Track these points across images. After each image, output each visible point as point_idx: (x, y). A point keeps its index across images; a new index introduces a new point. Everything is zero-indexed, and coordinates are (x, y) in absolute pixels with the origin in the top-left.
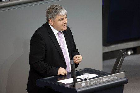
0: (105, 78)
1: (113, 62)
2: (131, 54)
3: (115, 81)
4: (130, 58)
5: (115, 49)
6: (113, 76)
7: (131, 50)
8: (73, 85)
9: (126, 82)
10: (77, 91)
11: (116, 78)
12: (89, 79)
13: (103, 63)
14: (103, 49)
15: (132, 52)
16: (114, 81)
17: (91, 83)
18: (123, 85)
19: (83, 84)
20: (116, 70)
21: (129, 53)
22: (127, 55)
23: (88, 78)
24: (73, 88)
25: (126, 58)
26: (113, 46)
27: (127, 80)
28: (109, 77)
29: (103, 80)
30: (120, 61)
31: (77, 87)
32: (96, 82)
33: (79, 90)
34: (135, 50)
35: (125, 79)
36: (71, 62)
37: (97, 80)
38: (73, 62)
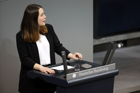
0: (96, 69)
1: (103, 54)
2: (122, 47)
5: (105, 42)
6: (104, 68)
7: (121, 43)
8: (64, 76)
9: (117, 74)
10: (68, 82)
11: (107, 69)
14: (94, 42)
15: (122, 45)
17: (81, 74)
18: (114, 77)
20: (107, 62)
21: (119, 46)
22: (117, 47)
24: (64, 79)
25: (116, 51)
26: (103, 39)
27: (118, 71)
28: (100, 69)
29: (93, 72)
30: (111, 52)
31: (68, 79)
32: (87, 73)
33: (70, 82)
34: (125, 43)
35: (116, 71)
36: (62, 54)
37: (88, 71)
38: (64, 53)
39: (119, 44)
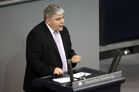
0: (102, 77)
1: (110, 61)
2: (128, 54)
4: (127, 57)
5: (111, 49)
6: (110, 75)
7: (128, 50)
8: (70, 84)
9: (123, 81)
10: (74, 90)
11: (113, 77)
12: (86, 79)
13: (100, 62)
15: (129, 52)
16: (111, 81)
17: (88, 82)
18: (120, 85)
19: (80, 84)
20: (113, 70)
21: (126, 52)
22: (124, 54)
24: (70, 87)
26: (109, 46)
27: (124, 79)
29: (100, 80)
30: (117, 60)
31: (74, 86)
32: (93, 81)
33: (76, 90)
34: (132, 50)
35: (122, 79)
36: (68, 62)
37: (94, 79)
39: (125, 50)
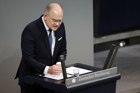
0: (97, 74)
2: (124, 46)
3: (107, 77)
4: (123, 50)
5: (106, 41)
6: (105, 72)
7: (123, 42)
8: (63, 81)
9: (119, 78)
10: (68, 88)
11: (108, 73)
12: (80, 75)
14: (94, 41)
15: (125, 44)
17: (81, 79)
18: (116, 81)
19: (74, 81)
20: (109, 65)
21: (121, 44)
22: (120, 47)
23: (78, 74)
24: (63, 84)
25: (119, 50)
26: (104, 38)
27: (120, 75)
28: (100, 73)
29: (94, 76)
31: (67, 84)
32: (87, 78)
33: (70, 87)
34: (128, 42)
35: (118, 75)
36: (61, 58)
37: (88, 75)
38: (63, 57)
